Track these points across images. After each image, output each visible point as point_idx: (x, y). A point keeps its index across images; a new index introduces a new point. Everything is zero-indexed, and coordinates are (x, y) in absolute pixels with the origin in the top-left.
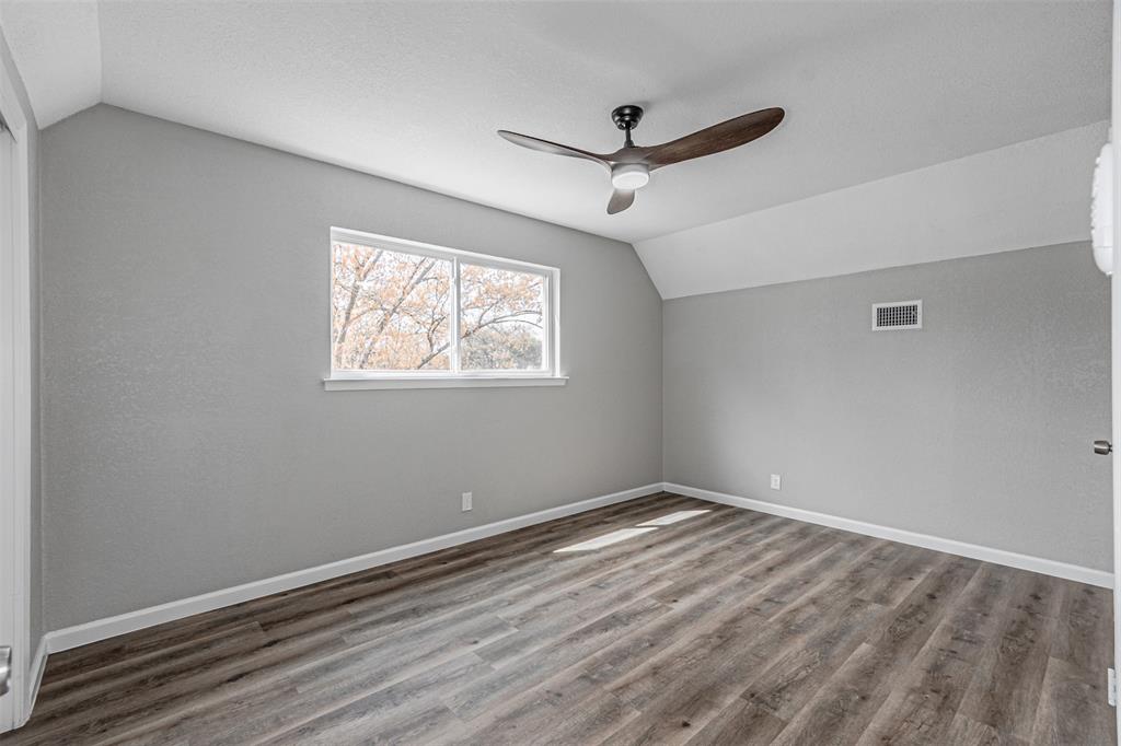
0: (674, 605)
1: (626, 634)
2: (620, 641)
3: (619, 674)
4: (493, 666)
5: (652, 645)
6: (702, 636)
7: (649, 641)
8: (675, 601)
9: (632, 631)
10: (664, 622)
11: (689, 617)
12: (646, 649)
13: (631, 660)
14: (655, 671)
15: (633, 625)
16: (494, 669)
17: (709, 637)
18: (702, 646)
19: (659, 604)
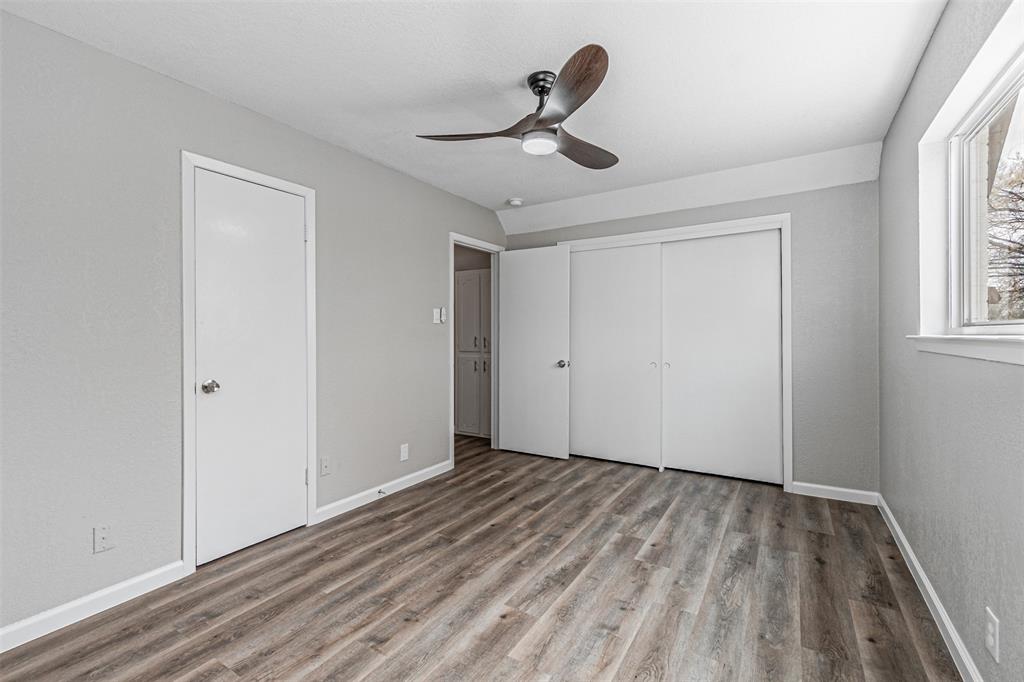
0: (505, 609)
1: (543, 569)
2: (548, 561)
3: (538, 541)
4: (620, 535)
5: (519, 562)
6: (477, 576)
7: (523, 566)
8: (504, 617)
9: (540, 572)
10: (512, 586)
11: (488, 595)
12: (525, 559)
13: (533, 550)
14: (514, 546)
15: (542, 578)
16: (619, 532)
17: (471, 577)
18: (479, 567)
19: (521, 608)
